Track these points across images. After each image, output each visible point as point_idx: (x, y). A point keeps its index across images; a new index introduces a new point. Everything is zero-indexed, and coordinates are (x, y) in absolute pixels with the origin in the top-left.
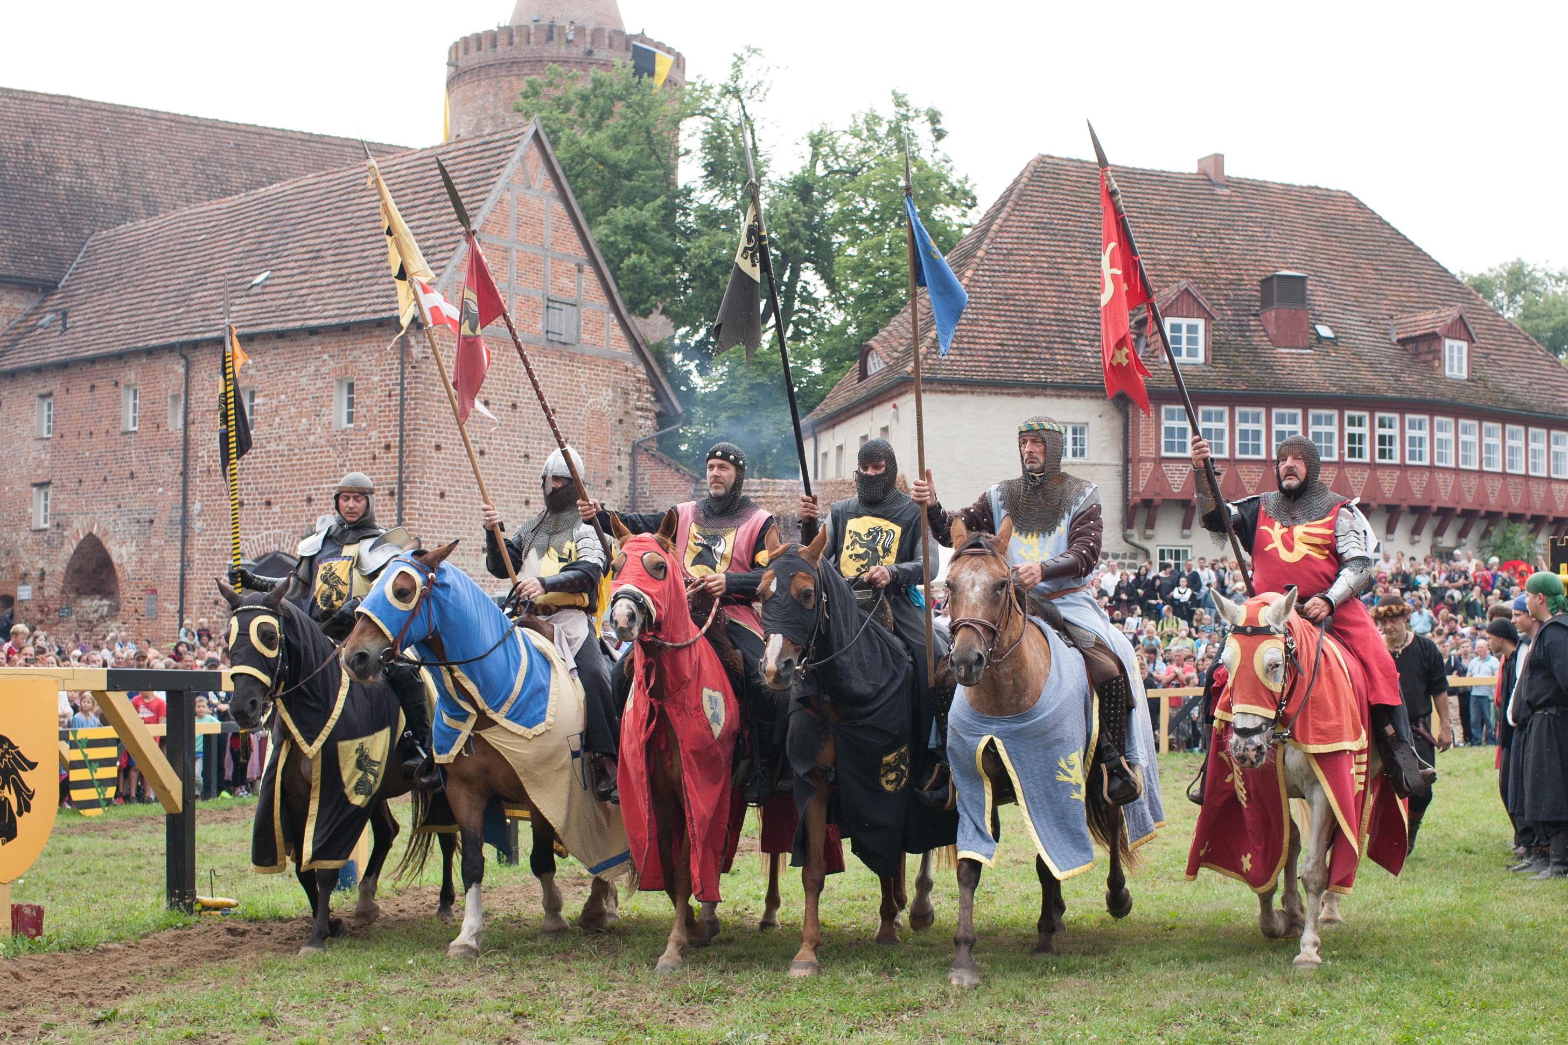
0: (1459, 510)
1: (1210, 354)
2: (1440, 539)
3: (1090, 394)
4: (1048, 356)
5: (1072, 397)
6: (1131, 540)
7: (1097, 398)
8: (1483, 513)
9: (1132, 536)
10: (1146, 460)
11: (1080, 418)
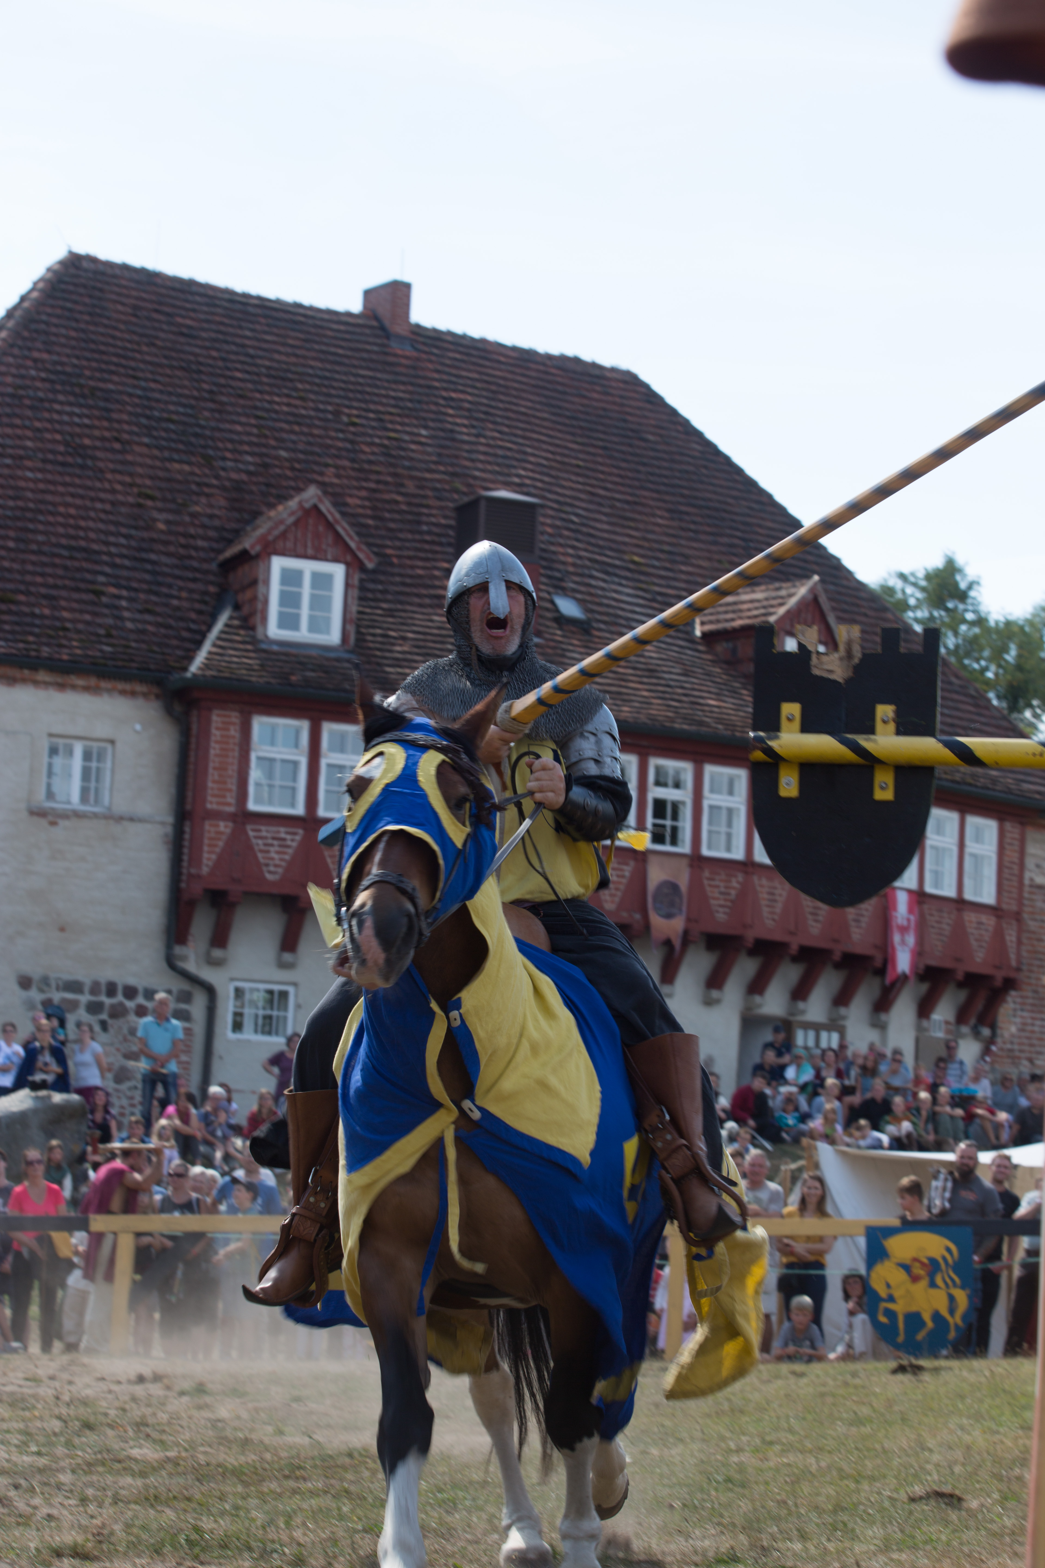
0: (794, 949)
1: (352, 629)
2: (757, 999)
3: (120, 686)
4: (47, 612)
5: (87, 689)
6: (181, 964)
7: (133, 694)
8: (837, 956)
9: (184, 958)
10: (217, 815)
11: (102, 730)
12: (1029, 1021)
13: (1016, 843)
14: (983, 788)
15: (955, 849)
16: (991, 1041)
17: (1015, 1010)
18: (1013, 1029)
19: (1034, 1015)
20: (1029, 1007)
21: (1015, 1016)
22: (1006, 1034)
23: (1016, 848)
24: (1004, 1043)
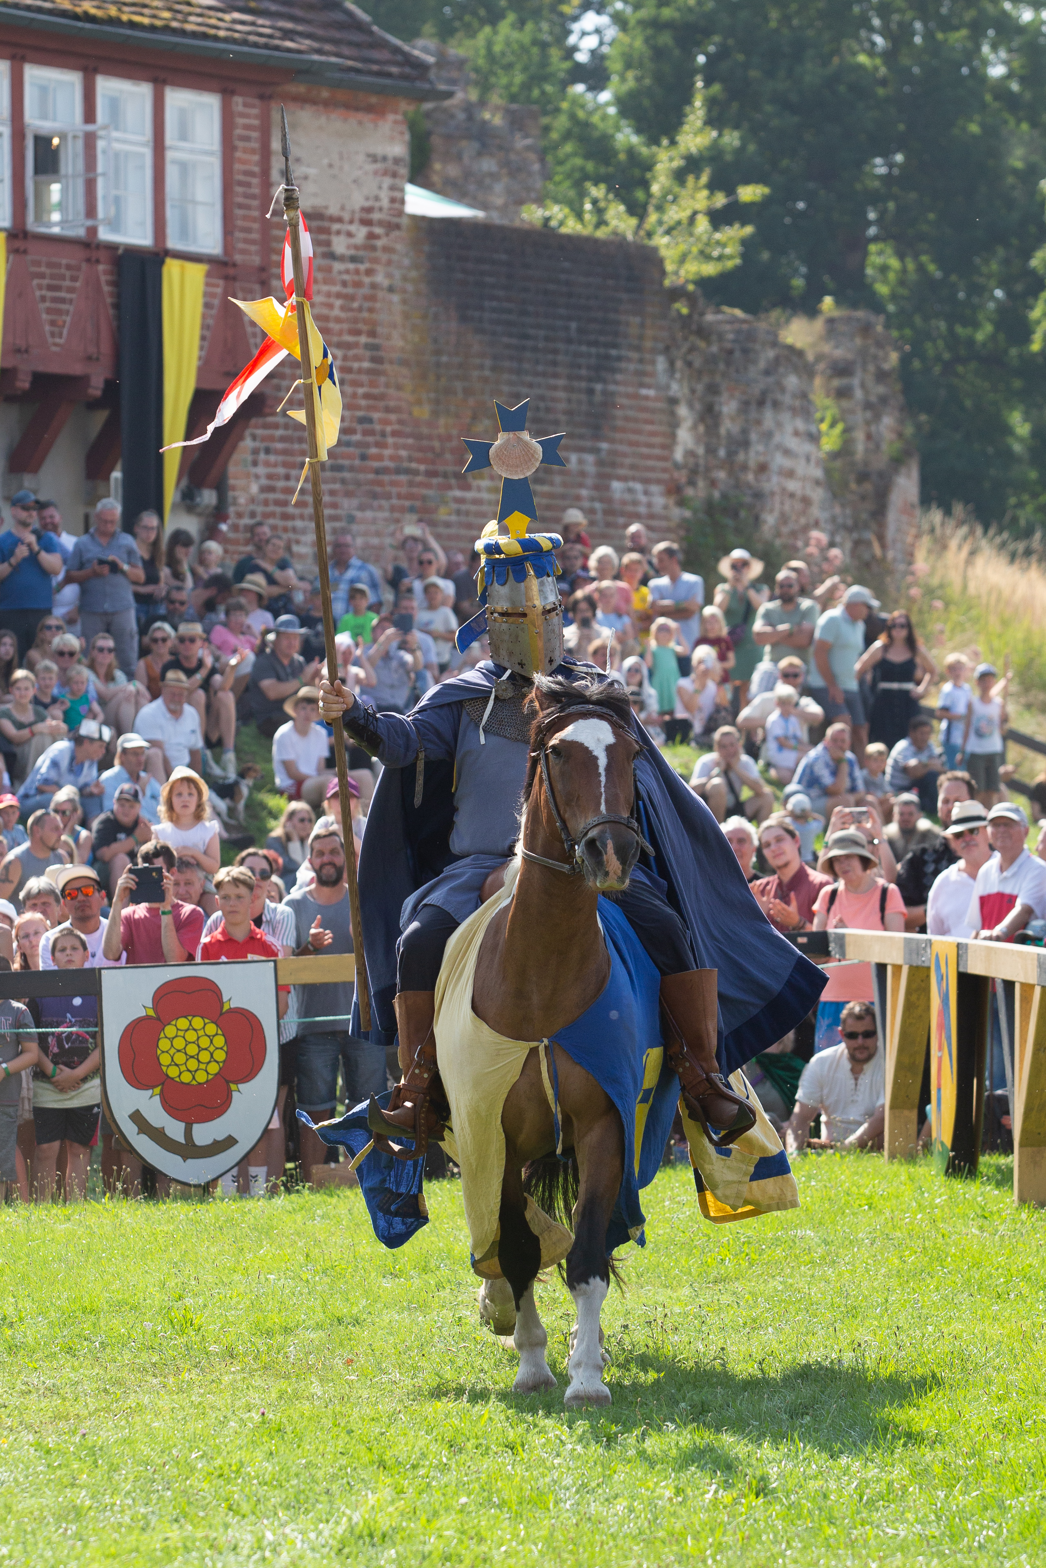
12: (281, 471)
13: (255, 134)
14: (194, 35)
15: (147, 153)
16: (219, 513)
17: (255, 452)
18: (254, 488)
19: (289, 459)
20: (279, 446)
21: (255, 463)
22: (242, 501)
23: (255, 145)
24: (240, 515)
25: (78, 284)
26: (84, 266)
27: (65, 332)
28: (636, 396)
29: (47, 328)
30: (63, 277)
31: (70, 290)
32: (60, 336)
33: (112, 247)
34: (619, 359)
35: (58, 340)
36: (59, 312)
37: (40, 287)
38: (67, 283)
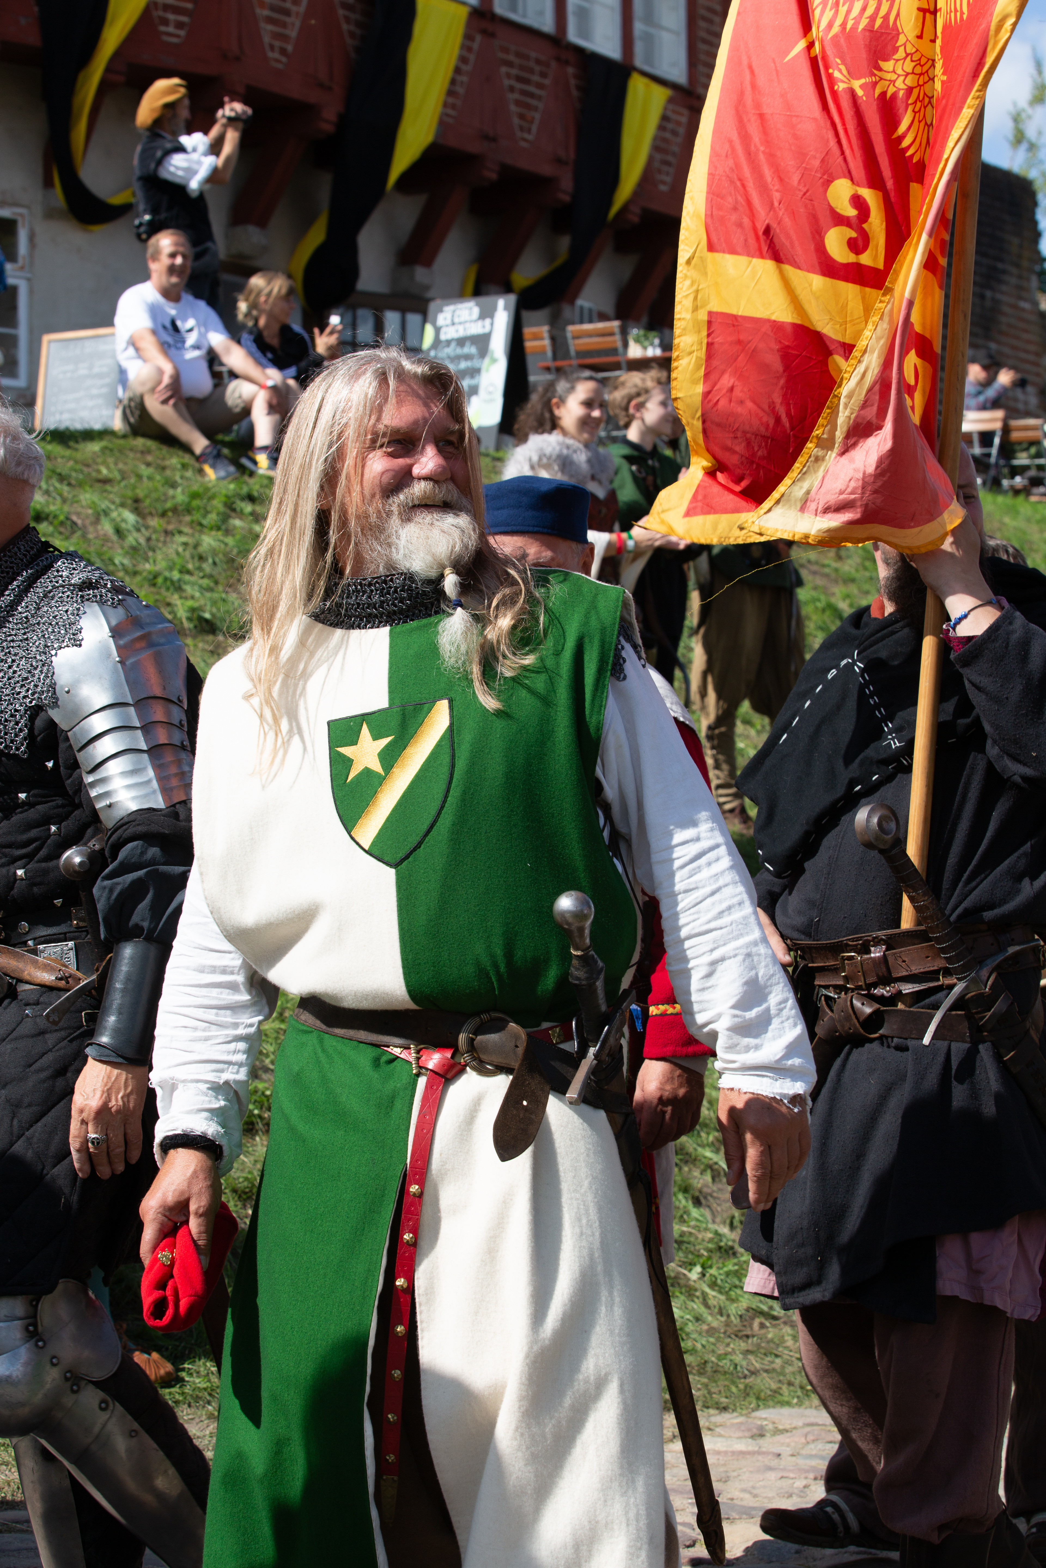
25: (547, 82)
26: (554, 64)
27: (534, 128)
28: (1015, 307)
29: (516, 121)
30: (531, 71)
31: (540, 86)
32: (529, 131)
33: (580, 51)
34: (1004, 272)
35: (526, 136)
36: (528, 107)
37: (508, 76)
38: (536, 78)
